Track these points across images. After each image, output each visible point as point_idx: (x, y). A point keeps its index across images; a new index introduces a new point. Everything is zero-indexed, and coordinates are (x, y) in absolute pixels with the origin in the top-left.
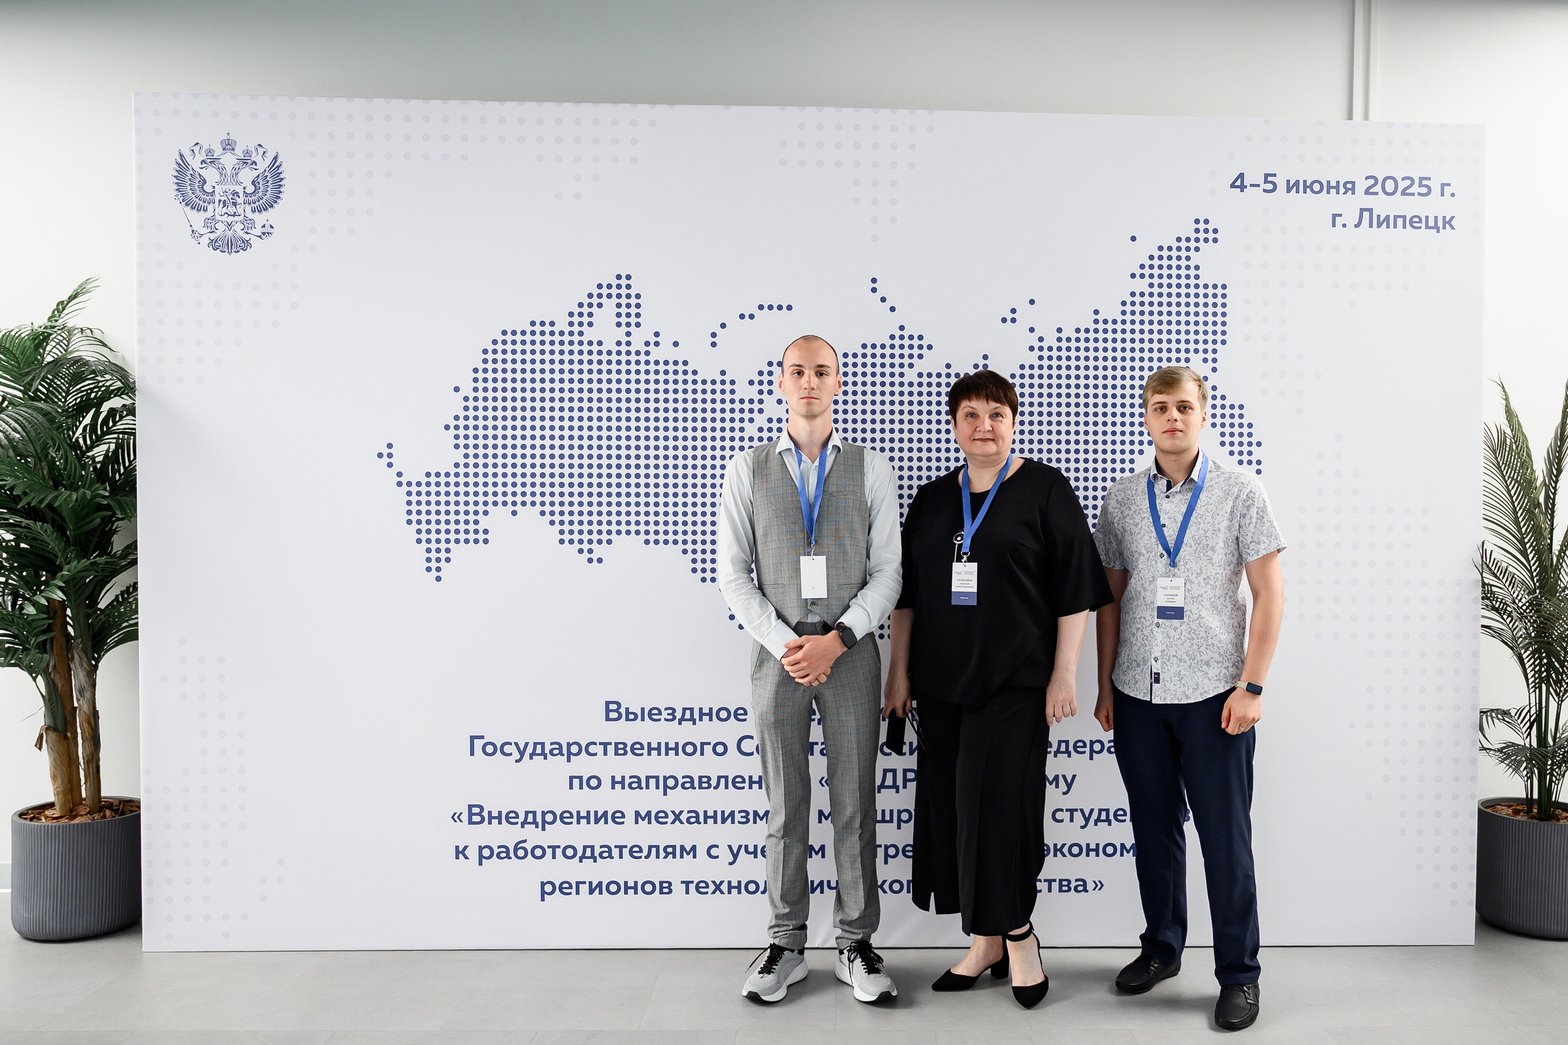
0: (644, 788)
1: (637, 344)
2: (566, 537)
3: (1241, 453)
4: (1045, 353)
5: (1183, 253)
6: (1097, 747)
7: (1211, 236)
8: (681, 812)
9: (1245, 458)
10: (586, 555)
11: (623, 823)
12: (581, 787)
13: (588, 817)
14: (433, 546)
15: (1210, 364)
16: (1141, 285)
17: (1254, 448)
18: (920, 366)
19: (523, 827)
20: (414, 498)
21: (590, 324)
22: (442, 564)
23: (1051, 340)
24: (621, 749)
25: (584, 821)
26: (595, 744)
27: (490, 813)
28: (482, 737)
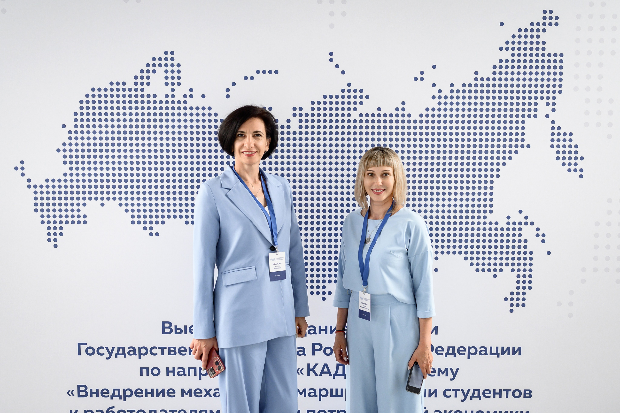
0: (187, 375)
1: (179, 97)
2: (136, 219)
3: (570, 164)
4: (443, 100)
5: (535, 33)
6: (473, 351)
7: (554, 21)
8: (210, 390)
9: (573, 167)
10: (148, 231)
11: (174, 396)
12: (148, 374)
13: (152, 393)
14: (52, 225)
15: (551, 107)
16: (506, 55)
17: (578, 161)
18: (361, 109)
19: (112, 399)
20: (39, 196)
21: (148, 84)
22: (58, 237)
23: (446, 92)
24: (172, 351)
25: (150, 395)
26: (156, 348)
27: (91, 390)
28: (85, 344)
